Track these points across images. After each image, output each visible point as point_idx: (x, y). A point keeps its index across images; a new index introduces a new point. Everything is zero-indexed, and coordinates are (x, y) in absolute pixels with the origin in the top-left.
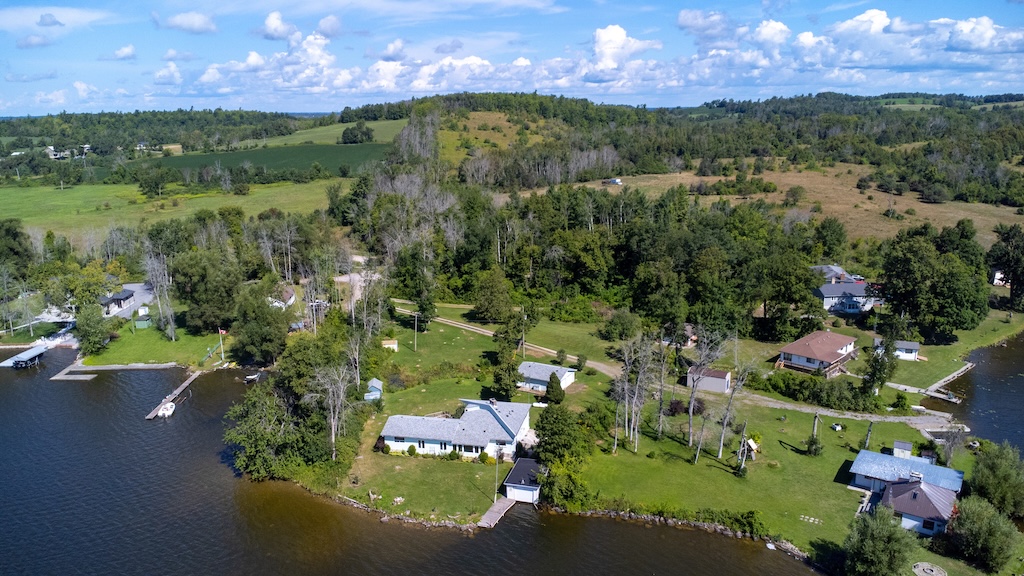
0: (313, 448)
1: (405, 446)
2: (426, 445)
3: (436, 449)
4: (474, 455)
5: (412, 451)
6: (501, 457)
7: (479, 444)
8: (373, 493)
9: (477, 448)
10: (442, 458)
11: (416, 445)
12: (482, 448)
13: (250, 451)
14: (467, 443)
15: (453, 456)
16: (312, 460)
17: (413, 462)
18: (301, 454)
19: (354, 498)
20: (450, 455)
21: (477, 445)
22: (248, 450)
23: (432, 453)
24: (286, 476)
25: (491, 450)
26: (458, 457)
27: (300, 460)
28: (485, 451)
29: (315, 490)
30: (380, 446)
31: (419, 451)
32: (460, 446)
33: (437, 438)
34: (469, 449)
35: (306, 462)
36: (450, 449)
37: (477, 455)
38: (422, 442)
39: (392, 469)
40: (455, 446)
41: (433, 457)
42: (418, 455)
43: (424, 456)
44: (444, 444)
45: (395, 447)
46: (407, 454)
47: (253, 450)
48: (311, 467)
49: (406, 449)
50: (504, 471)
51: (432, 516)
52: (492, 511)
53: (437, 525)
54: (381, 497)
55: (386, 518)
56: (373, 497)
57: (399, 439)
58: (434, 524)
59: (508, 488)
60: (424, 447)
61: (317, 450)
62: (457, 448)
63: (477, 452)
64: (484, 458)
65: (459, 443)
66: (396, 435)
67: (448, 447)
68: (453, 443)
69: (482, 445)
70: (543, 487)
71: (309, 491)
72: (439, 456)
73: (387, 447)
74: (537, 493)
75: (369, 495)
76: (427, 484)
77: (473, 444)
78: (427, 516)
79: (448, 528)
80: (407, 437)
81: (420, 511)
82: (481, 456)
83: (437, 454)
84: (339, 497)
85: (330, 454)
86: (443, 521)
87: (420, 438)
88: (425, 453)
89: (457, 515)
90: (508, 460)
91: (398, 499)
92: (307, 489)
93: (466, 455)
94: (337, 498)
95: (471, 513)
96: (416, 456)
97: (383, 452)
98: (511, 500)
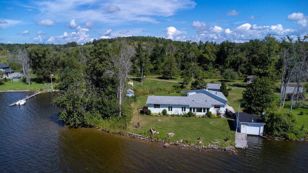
0: (108, 108)
1: (160, 110)
2: (173, 109)
3: (178, 111)
4: (202, 114)
5: (164, 113)
6: (218, 114)
7: (206, 107)
8: (154, 130)
9: (204, 109)
10: (185, 116)
11: (167, 109)
12: (208, 109)
13: (69, 107)
14: (199, 106)
15: (190, 115)
16: (108, 116)
17: (166, 118)
18: (100, 112)
19: (140, 134)
20: (188, 114)
21: (204, 107)
22: (68, 107)
23: (176, 114)
24: (92, 124)
25: (213, 111)
26: (194, 115)
27: (100, 116)
28: (210, 110)
29: (112, 131)
30: (145, 112)
31: (169, 113)
32: (194, 109)
33: (181, 104)
34: (199, 110)
35: (103, 118)
36: (188, 111)
37: (204, 113)
38: (170, 107)
39: (157, 121)
40: (191, 109)
41: (178, 116)
43: (173, 116)
44: (184, 108)
45: (154, 111)
46: (162, 115)
47: (71, 107)
48: (107, 120)
49: (161, 112)
50: (225, 121)
51: (201, 142)
52: (238, 139)
53: (206, 147)
54: (158, 133)
55: (166, 144)
56: (154, 132)
57: (157, 106)
58: (204, 147)
59: (242, 126)
60: (171, 110)
61: (111, 109)
62: (192, 110)
63: (204, 111)
64: (209, 115)
65: (193, 107)
66: (155, 103)
67: (186, 109)
68: (190, 106)
69: (208, 107)
70: (267, 123)
71: (108, 132)
72: (181, 115)
73: (150, 111)
74: (262, 128)
75: (151, 131)
76: (183, 127)
77: (202, 106)
78: (196, 143)
79: (215, 149)
80: (161, 104)
81: (189, 139)
82: (207, 114)
83: (180, 114)
84: (129, 134)
85: (118, 112)
86: (209, 145)
87: (169, 105)
88: (173, 113)
89: (216, 141)
90: (222, 116)
91: (170, 134)
92: (107, 131)
93: (198, 114)
94: (128, 135)
95: (226, 140)
96: (168, 115)
97: (147, 114)
98: (244, 134)
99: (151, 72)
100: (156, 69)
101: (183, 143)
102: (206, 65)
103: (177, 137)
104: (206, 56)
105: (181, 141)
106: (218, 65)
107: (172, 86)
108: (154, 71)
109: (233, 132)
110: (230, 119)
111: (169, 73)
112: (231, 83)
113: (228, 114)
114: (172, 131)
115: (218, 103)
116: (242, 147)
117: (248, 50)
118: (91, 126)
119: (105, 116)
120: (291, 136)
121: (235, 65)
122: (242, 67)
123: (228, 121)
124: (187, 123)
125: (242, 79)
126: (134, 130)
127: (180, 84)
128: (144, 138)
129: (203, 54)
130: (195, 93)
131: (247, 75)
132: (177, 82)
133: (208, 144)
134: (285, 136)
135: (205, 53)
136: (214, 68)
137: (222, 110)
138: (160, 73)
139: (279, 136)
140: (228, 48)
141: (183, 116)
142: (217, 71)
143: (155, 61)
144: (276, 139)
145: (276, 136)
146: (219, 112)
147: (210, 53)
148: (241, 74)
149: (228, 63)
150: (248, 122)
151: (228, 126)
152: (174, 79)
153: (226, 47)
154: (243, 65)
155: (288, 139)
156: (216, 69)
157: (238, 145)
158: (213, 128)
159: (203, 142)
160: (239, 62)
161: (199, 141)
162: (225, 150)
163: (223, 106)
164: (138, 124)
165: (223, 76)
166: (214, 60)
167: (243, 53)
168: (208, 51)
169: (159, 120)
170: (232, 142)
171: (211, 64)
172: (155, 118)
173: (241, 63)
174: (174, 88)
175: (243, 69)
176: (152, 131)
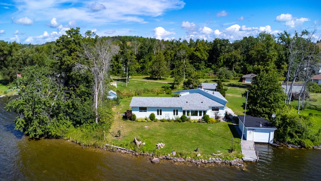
0: (81, 112)
1: (147, 114)
2: (163, 112)
3: (170, 115)
4: (198, 118)
5: (152, 117)
6: (217, 118)
7: (202, 109)
8: (138, 140)
9: (200, 112)
10: (177, 121)
11: (155, 113)
12: (205, 112)
13: (28, 113)
14: (194, 109)
15: (183, 119)
16: (80, 123)
17: (154, 124)
18: (70, 118)
19: (121, 145)
20: (181, 118)
22: (26, 113)
23: (167, 118)
24: (58, 134)
25: (211, 114)
26: (188, 120)
27: (69, 123)
28: (207, 114)
29: (85, 142)
30: (128, 116)
31: (158, 117)
32: (188, 112)
33: (172, 106)
34: (195, 113)
35: (75, 125)
36: (180, 114)
37: (201, 117)
38: (160, 111)
39: (142, 128)
40: (184, 112)
41: (169, 121)
42: (157, 120)
43: (162, 121)
44: (176, 111)
45: (140, 115)
46: (149, 120)
47: (31, 113)
48: (79, 128)
49: (148, 116)
50: (225, 126)
51: (199, 155)
52: (245, 149)
53: (207, 161)
54: (144, 144)
55: (155, 159)
56: (138, 143)
57: (143, 109)
58: (203, 161)
59: (248, 132)
60: (161, 114)
61: (84, 114)
62: (186, 113)
63: (200, 115)
64: (206, 119)
65: (188, 109)
66: (141, 106)
67: (179, 112)
68: (183, 109)
69: (205, 109)
70: (279, 127)
71: (79, 144)
72: (173, 120)
73: (134, 116)
74: (272, 134)
75: (134, 141)
76: (175, 135)
77: (198, 109)
78: (193, 156)
79: (217, 164)
80: (149, 107)
81: (184, 151)
82: (203, 118)
83: (171, 119)
84: (107, 146)
85: (94, 118)
86: (210, 159)
87: (158, 107)
88: (162, 118)
89: (219, 153)
90: (222, 121)
91: (159, 144)
92: (77, 143)
93: (193, 118)
94: (105, 147)
95: (231, 151)
96: (156, 121)
97: (131, 119)
98: (251, 142)
99: (137, 71)
100: (143, 68)
101: (177, 156)
102: (198, 63)
103: (168, 149)
104: (198, 54)
105: (174, 154)
106: (211, 64)
107: (161, 86)
108: (141, 71)
109: (237, 140)
110: (231, 123)
111: (157, 72)
112: (226, 83)
113: (228, 117)
114: (162, 140)
115: (217, 104)
116: (252, 160)
117: (243, 47)
118: (57, 137)
119: (77, 123)
120: (308, 143)
121: (229, 64)
122: (236, 66)
123: (229, 125)
124: (180, 130)
125: (237, 79)
126: (113, 140)
127: (170, 85)
128: (125, 152)
129: (195, 52)
130: (188, 93)
131: (242, 74)
132: (167, 83)
133: (209, 157)
134: (300, 143)
135: (196, 50)
136: (206, 67)
137: (222, 113)
138: (148, 73)
139: (292, 143)
140: (221, 46)
141: (175, 121)
142: (210, 70)
143: (142, 60)
144: (290, 147)
145: (289, 143)
146: (218, 115)
147: (202, 51)
148: (235, 73)
149: (221, 61)
150: (254, 126)
151: (229, 132)
152: (163, 79)
153: (219, 45)
154: (237, 63)
155: (305, 147)
156: (209, 69)
157: (246, 158)
158: (212, 135)
159: (202, 154)
160: (233, 60)
161: (196, 153)
162: (231, 164)
163: (222, 108)
164: (119, 132)
165: (217, 76)
166: (206, 58)
167: (237, 50)
168: (200, 48)
169: (146, 127)
170: (239, 153)
171: (203, 62)
172: (141, 124)
173: (235, 61)
174: (164, 89)
175: (238, 67)
176: (136, 141)
